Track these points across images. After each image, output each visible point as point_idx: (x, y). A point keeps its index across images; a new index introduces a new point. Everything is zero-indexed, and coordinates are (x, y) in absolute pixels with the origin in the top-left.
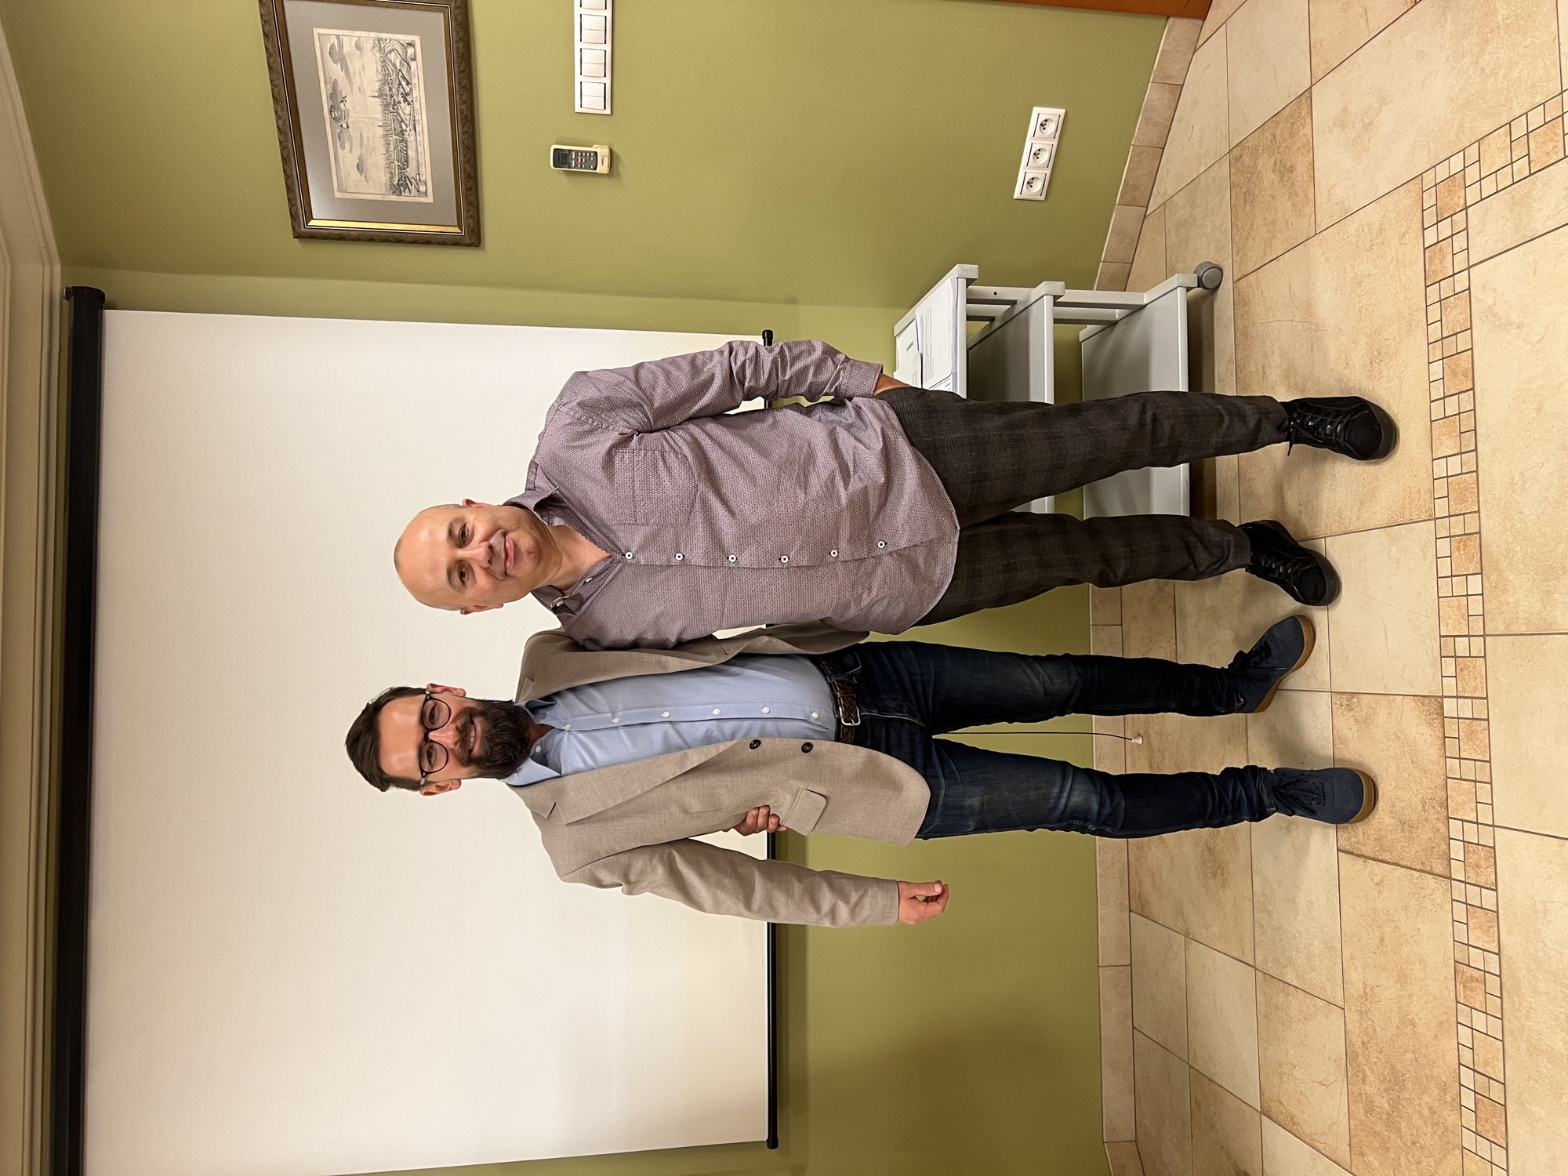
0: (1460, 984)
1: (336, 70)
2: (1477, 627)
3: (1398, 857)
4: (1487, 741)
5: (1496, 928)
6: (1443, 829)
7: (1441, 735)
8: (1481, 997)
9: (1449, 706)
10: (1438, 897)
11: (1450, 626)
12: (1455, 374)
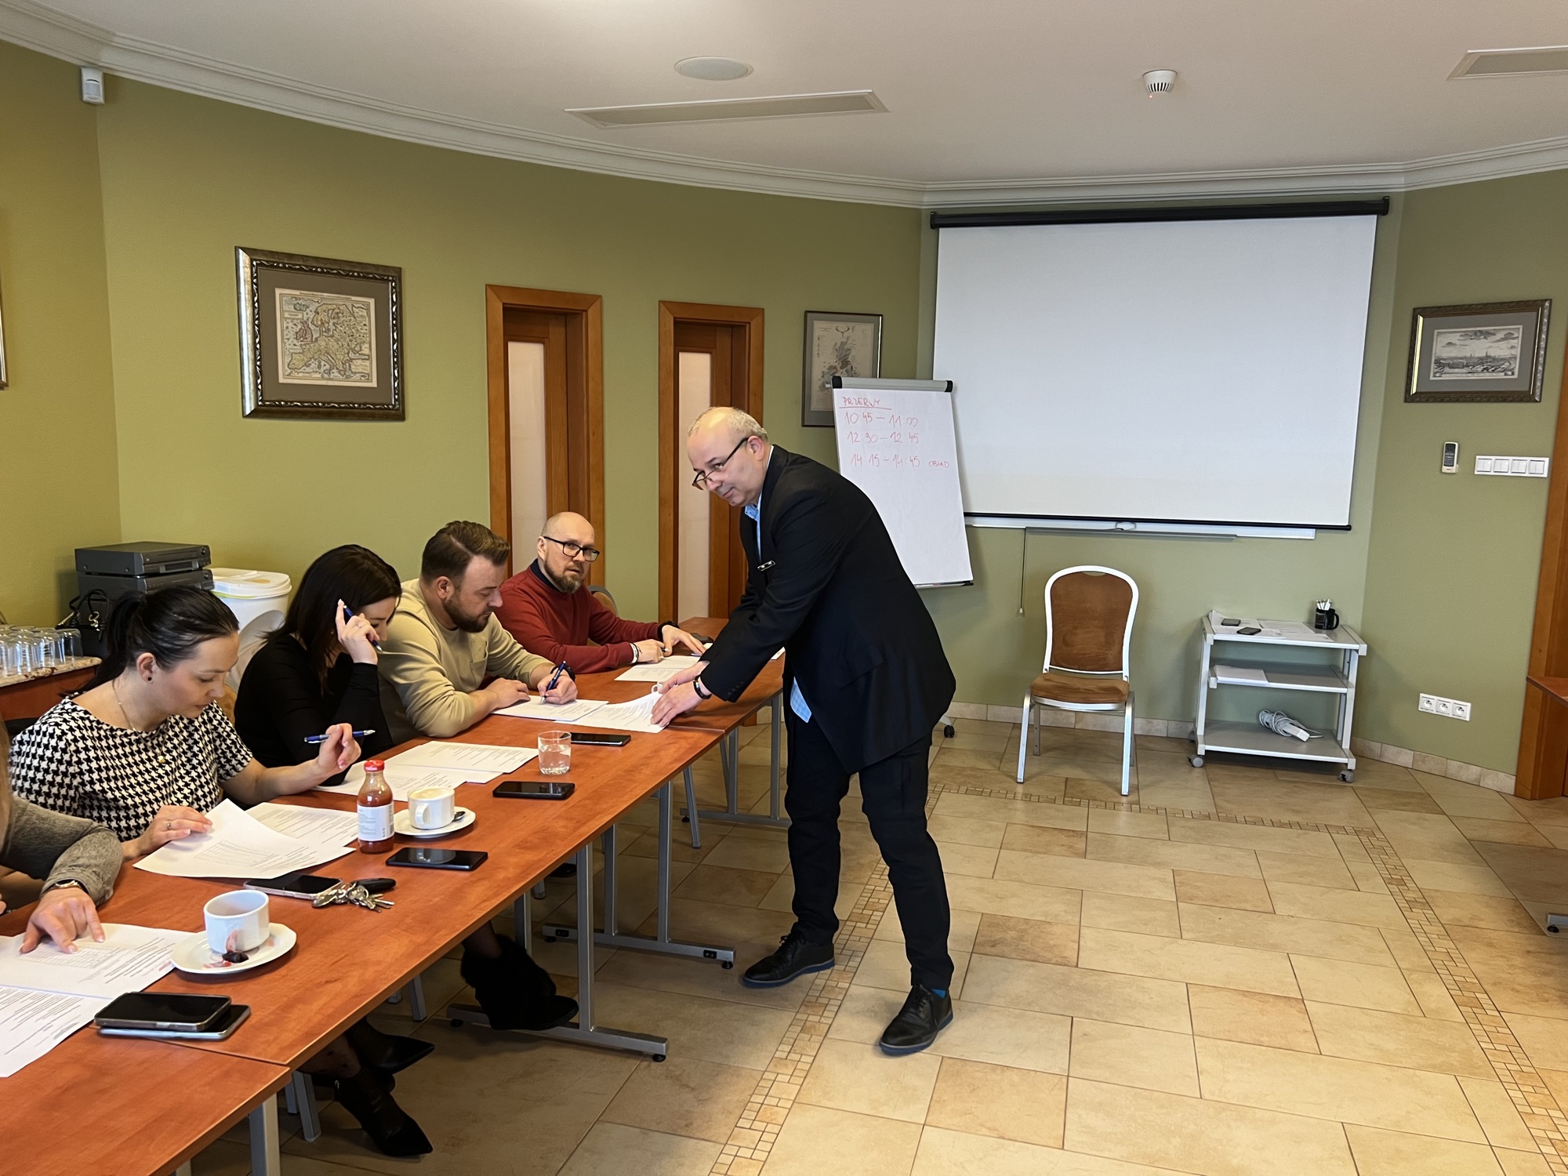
1: (1501, 335)
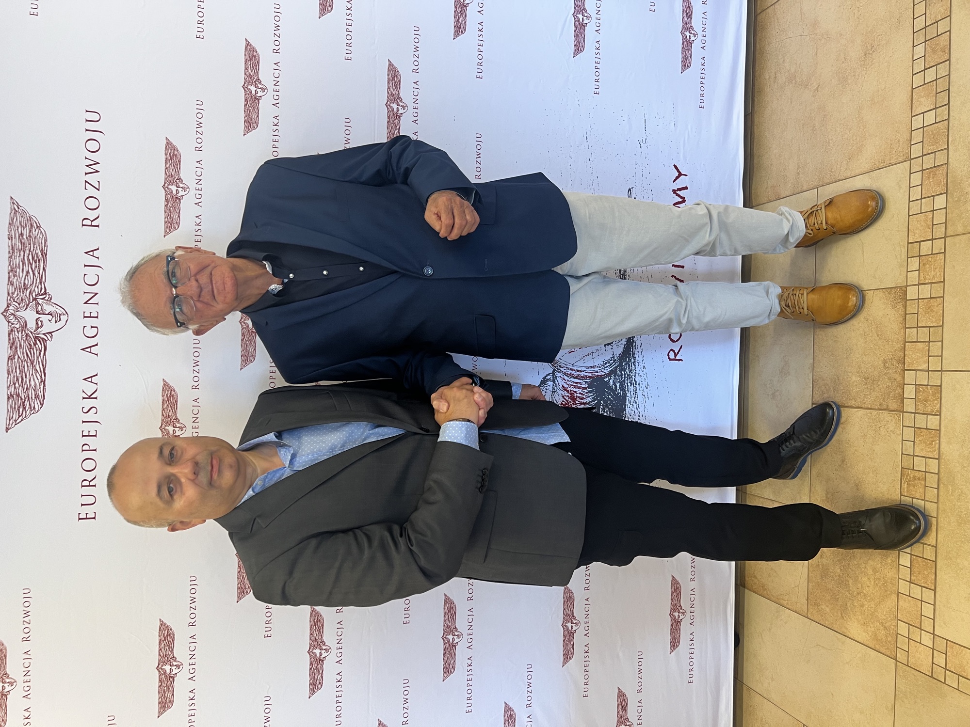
0: (905, 483)
2: (939, 232)
3: (861, 402)
4: (941, 312)
5: (938, 441)
6: (899, 378)
7: (903, 313)
8: (922, 490)
9: (912, 293)
10: (891, 426)
11: (916, 235)
12: (934, 51)
